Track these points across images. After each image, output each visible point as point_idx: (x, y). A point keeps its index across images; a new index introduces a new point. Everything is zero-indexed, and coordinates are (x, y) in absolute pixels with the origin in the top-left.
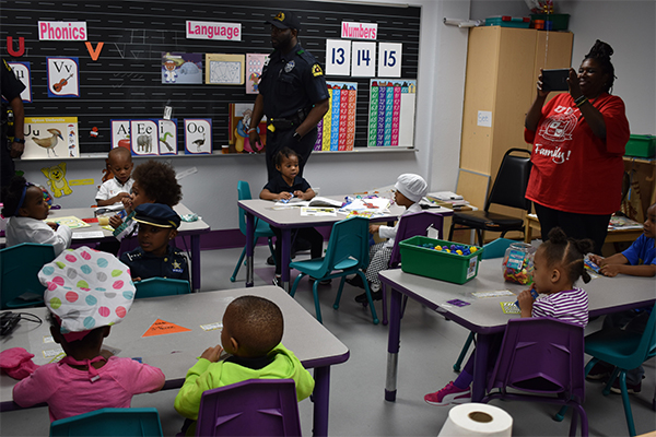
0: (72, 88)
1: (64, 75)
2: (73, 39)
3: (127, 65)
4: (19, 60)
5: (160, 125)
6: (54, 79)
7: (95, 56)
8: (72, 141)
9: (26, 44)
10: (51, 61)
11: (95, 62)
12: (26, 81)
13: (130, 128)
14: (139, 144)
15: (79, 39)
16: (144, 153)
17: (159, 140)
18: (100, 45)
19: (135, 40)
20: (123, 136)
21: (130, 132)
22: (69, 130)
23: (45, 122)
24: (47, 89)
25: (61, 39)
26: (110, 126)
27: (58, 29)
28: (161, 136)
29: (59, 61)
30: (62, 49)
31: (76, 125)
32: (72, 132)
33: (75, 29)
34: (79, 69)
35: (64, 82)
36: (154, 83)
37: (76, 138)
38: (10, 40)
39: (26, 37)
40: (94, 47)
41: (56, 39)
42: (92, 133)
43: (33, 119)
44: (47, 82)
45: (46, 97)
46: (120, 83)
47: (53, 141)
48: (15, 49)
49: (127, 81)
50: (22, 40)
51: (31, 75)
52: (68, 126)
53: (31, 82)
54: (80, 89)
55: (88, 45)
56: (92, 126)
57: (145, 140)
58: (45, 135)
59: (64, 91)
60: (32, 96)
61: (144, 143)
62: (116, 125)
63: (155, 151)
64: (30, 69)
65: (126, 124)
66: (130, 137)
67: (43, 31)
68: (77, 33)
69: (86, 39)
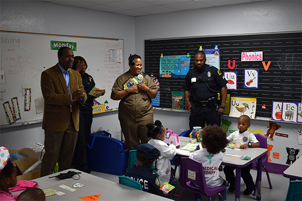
0: (255, 84)
1: (252, 77)
2: (256, 60)
3: (283, 73)
4: (233, 70)
5: (299, 106)
6: (247, 79)
7: (266, 68)
8: (253, 110)
9: (236, 64)
10: (246, 71)
11: (266, 71)
12: (235, 80)
13: (282, 106)
14: (286, 115)
15: (259, 60)
16: (288, 120)
17: (298, 114)
18: (269, 63)
19: (287, 60)
20: (278, 110)
21: (282, 108)
22: (252, 104)
23: (242, 100)
24: (244, 84)
25: (251, 60)
26: (272, 104)
27: (250, 55)
28: (299, 112)
29: (250, 71)
30: (251, 65)
31: (255, 102)
32: (254, 106)
33: (258, 55)
34: (259, 75)
35: (251, 81)
36: (297, 83)
37: (255, 109)
38: (229, 61)
39: (236, 60)
40: (266, 64)
41: (249, 60)
42: (263, 107)
43: (237, 98)
44: (244, 81)
45: (243, 88)
46: (278, 82)
47: (244, 109)
48: (231, 65)
49: (282, 81)
50: (234, 61)
51: (237, 77)
52: (252, 103)
53: (237, 81)
54: (259, 85)
55: (264, 63)
56: (263, 104)
57: (290, 113)
58: (241, 106)
59: (251, 85)
60: (237, 88)
61: (289, 115)
62: (275, 104)
63: (294, 120)
64: (237, 74)
65: (280, 104)
66: (282, 111)
67: (243, 57)
68: (258, 57)
69: (262, 60)
